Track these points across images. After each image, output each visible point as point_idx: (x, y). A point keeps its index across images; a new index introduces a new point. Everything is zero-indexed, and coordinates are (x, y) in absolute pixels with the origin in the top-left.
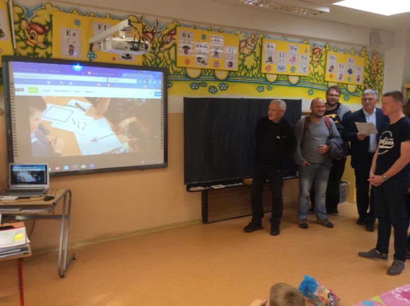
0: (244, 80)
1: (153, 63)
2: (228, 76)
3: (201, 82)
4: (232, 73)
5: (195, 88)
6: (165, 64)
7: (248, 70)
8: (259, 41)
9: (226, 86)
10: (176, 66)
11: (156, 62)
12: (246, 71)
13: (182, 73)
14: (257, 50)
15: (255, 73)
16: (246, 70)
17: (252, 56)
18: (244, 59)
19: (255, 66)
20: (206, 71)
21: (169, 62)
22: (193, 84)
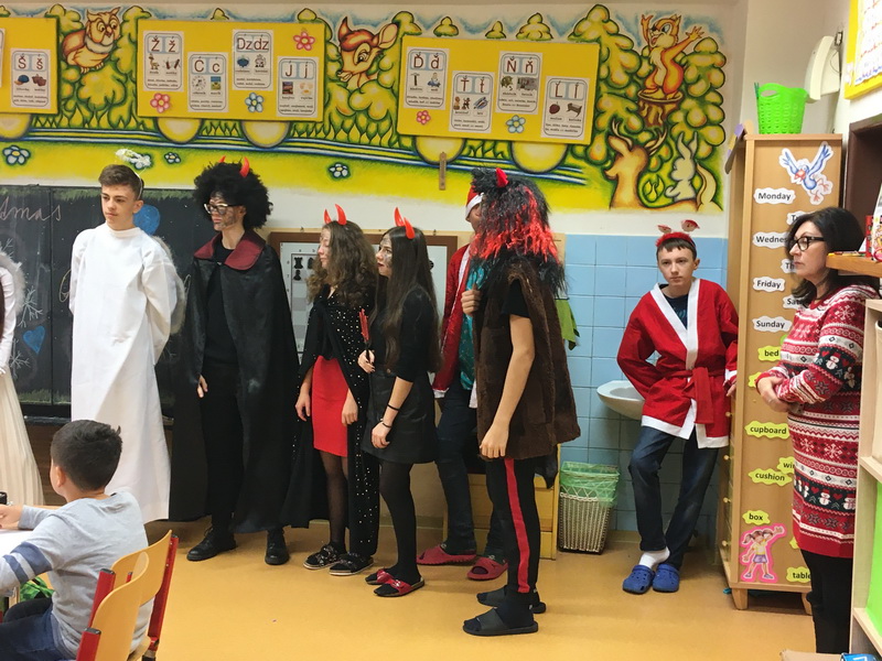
0: (83, 136)
2: (30, 129)
4: (43, 120)
7: (93, 111)
8: (128, 28)
9: (26, 154)
12: (87, 114)
14: (124, 54)
15: (121, 118)
16: (89, 109)
17: (109, 70)
18: (79, 81)
19: (119, 97)
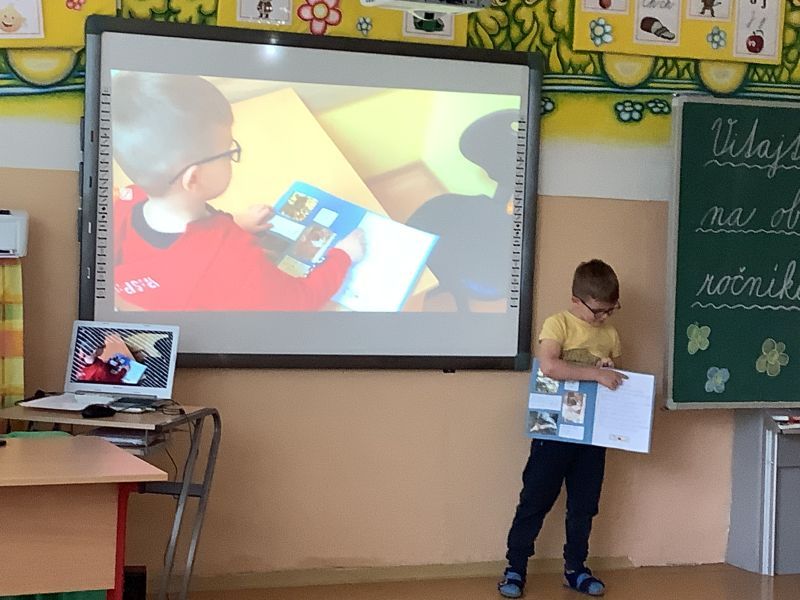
1: (499, 40)
3: (651, 98)
5: (631, 119)
6: (537, 42)
10: (571, 47)
11: (508, 34)
13: (590, 69)
20: (670, 62)
21: (550, 35)
22: (622, 104)
